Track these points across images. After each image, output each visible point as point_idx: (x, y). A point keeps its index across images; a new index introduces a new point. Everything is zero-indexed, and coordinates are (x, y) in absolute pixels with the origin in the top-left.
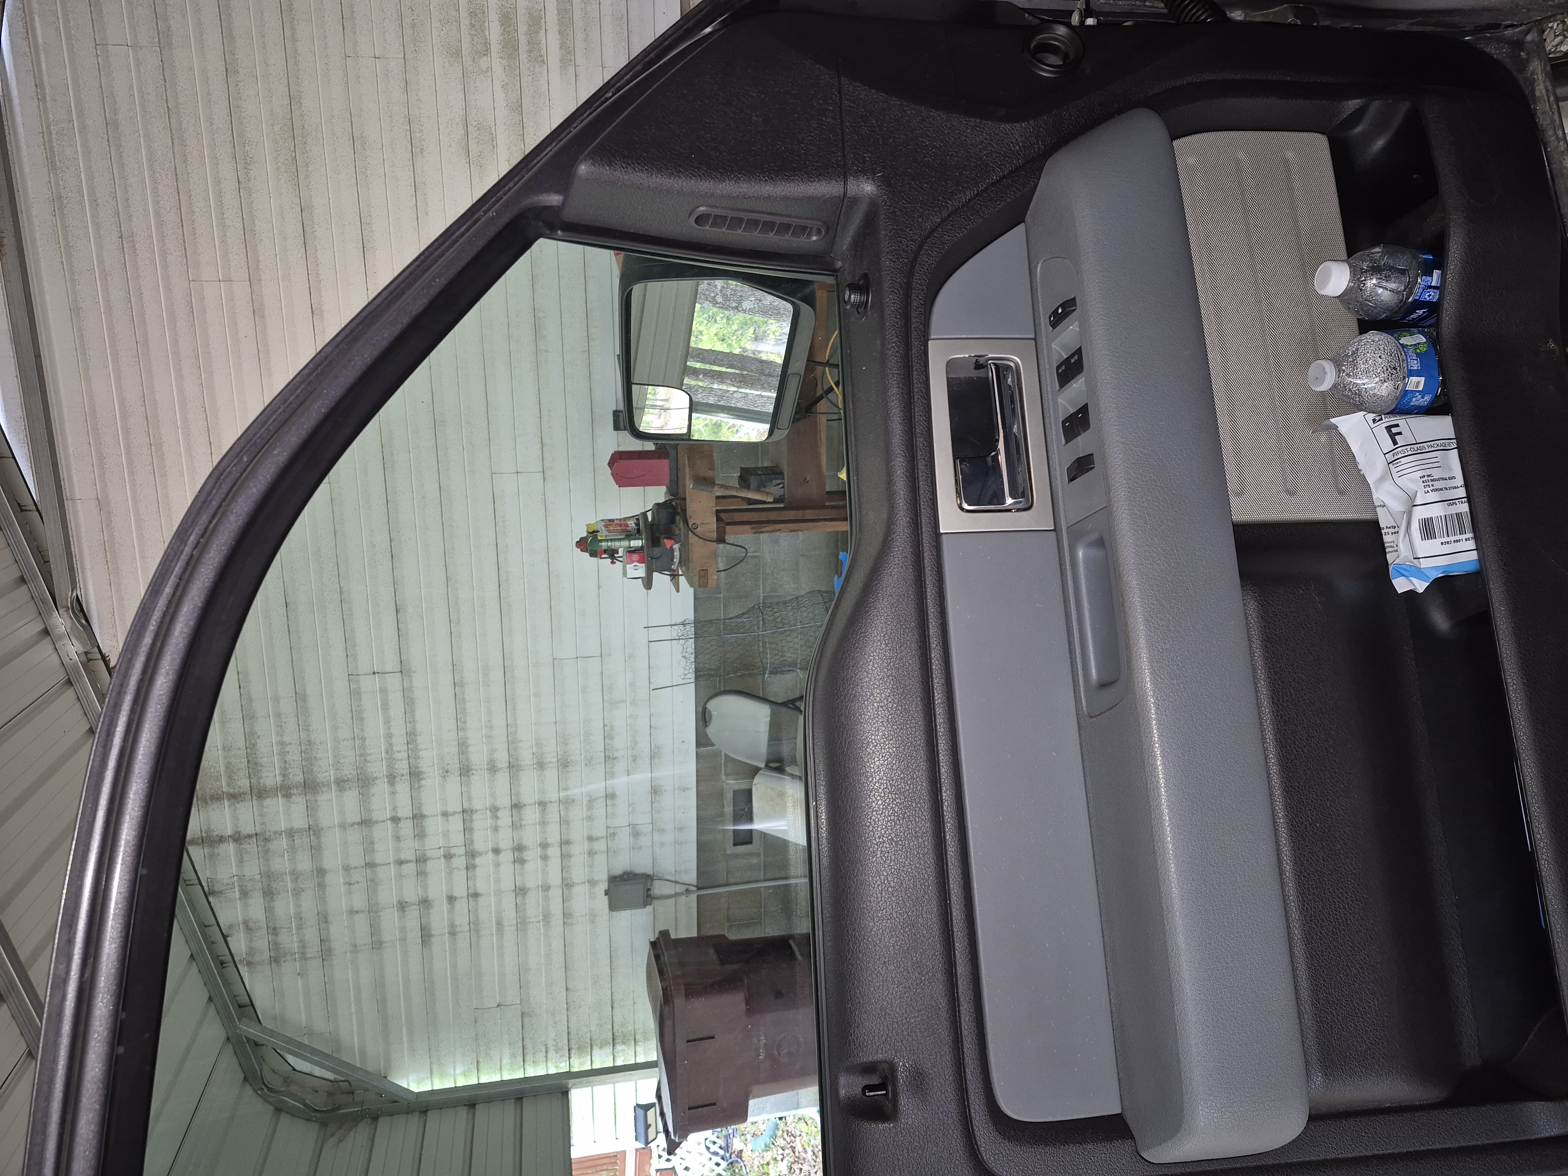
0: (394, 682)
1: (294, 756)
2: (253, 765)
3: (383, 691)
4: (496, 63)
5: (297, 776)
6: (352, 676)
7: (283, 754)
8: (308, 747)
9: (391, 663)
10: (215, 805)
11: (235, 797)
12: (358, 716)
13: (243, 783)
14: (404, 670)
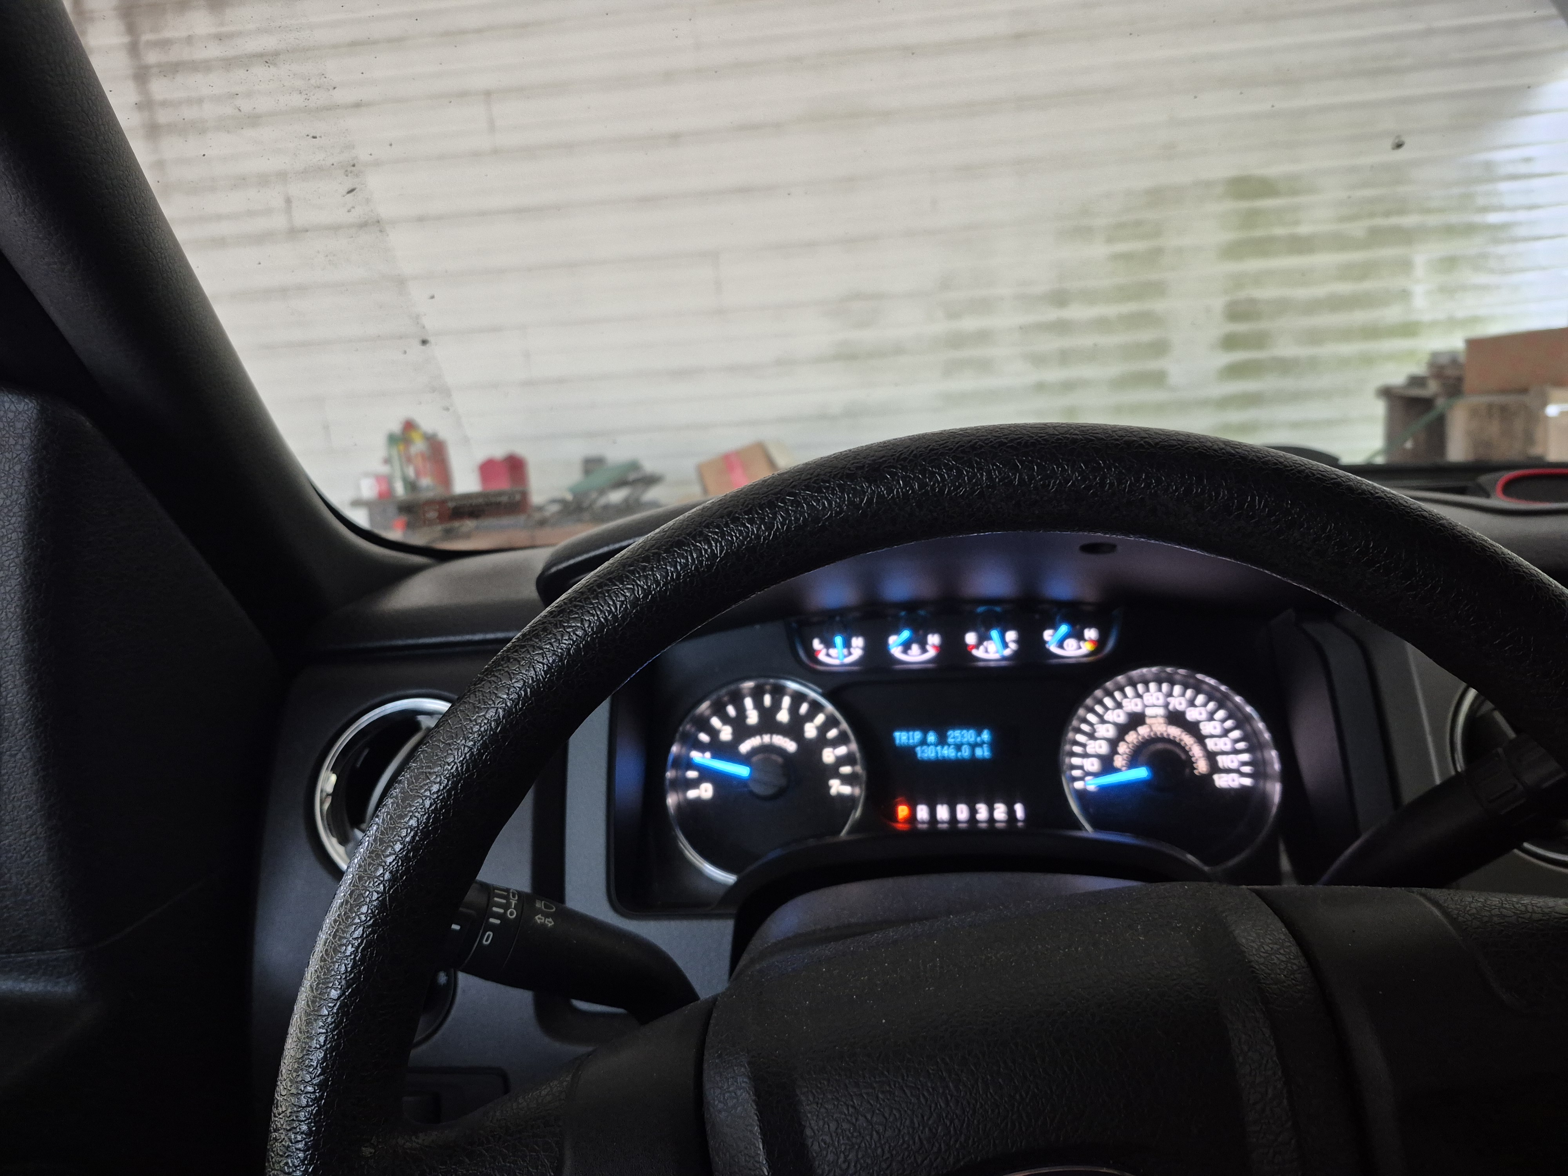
0: (279, 222)
1: (190, 113)
2: (173, 69)
3: (268, 212)
4: (941, 327)
5: (163, 117)
6: (282, 176)
7: (190, 102)
8: (198, 128)
9: (301, 217)
10: (122, 28)
11: (134, 49)
12: (240, 182)
13: (152, 57)
14: (294, 233)
